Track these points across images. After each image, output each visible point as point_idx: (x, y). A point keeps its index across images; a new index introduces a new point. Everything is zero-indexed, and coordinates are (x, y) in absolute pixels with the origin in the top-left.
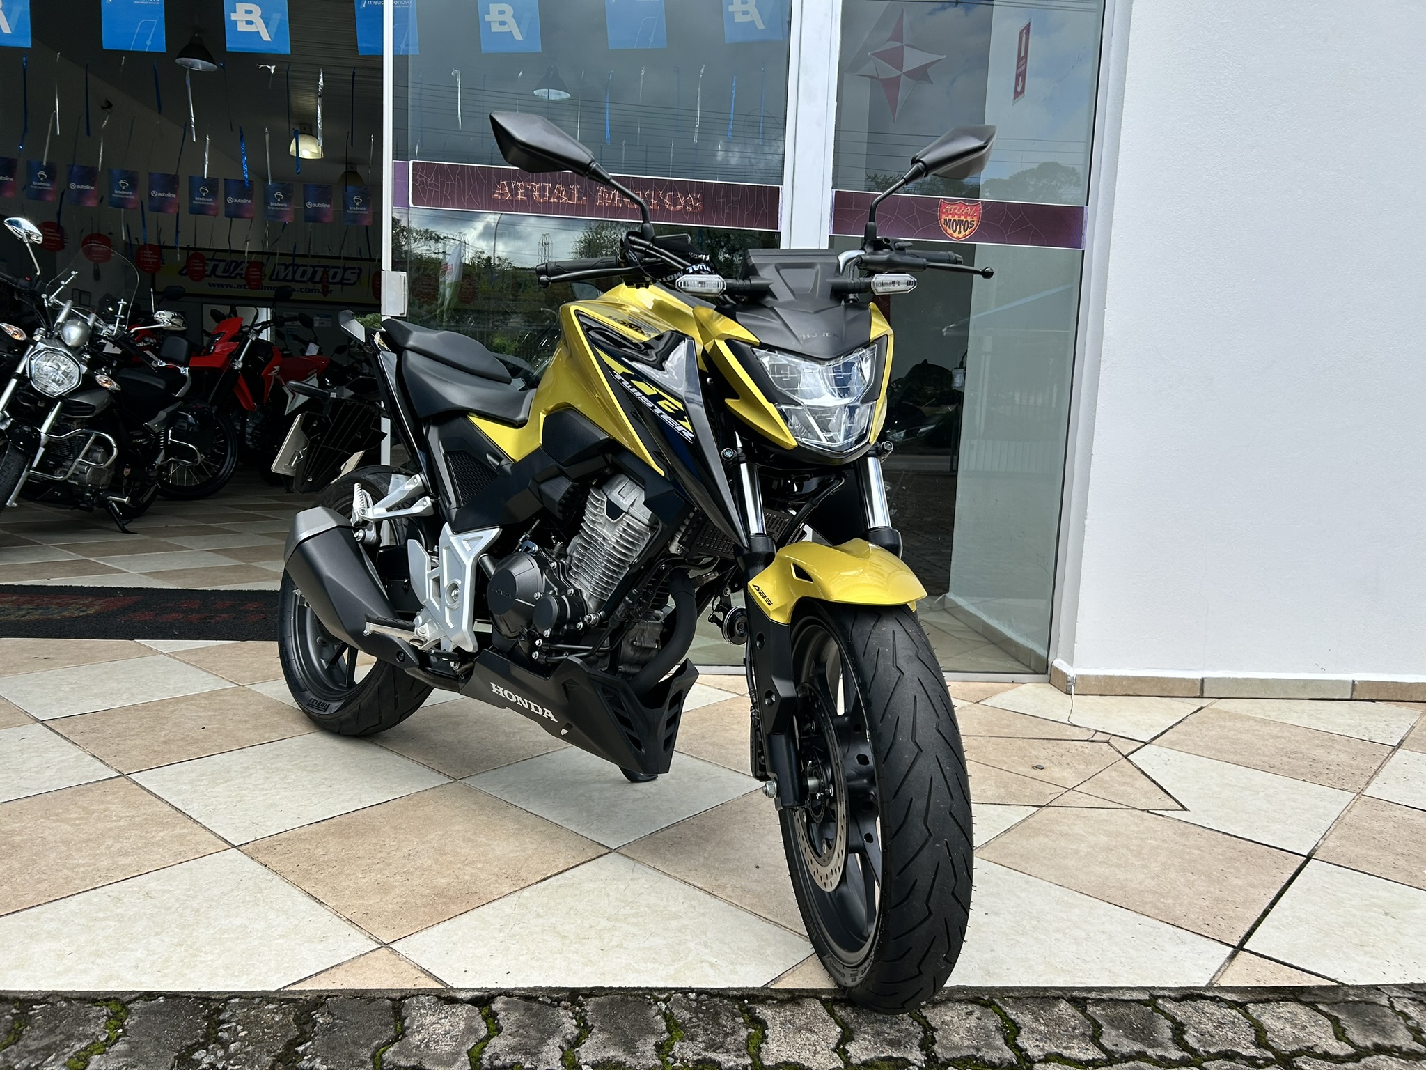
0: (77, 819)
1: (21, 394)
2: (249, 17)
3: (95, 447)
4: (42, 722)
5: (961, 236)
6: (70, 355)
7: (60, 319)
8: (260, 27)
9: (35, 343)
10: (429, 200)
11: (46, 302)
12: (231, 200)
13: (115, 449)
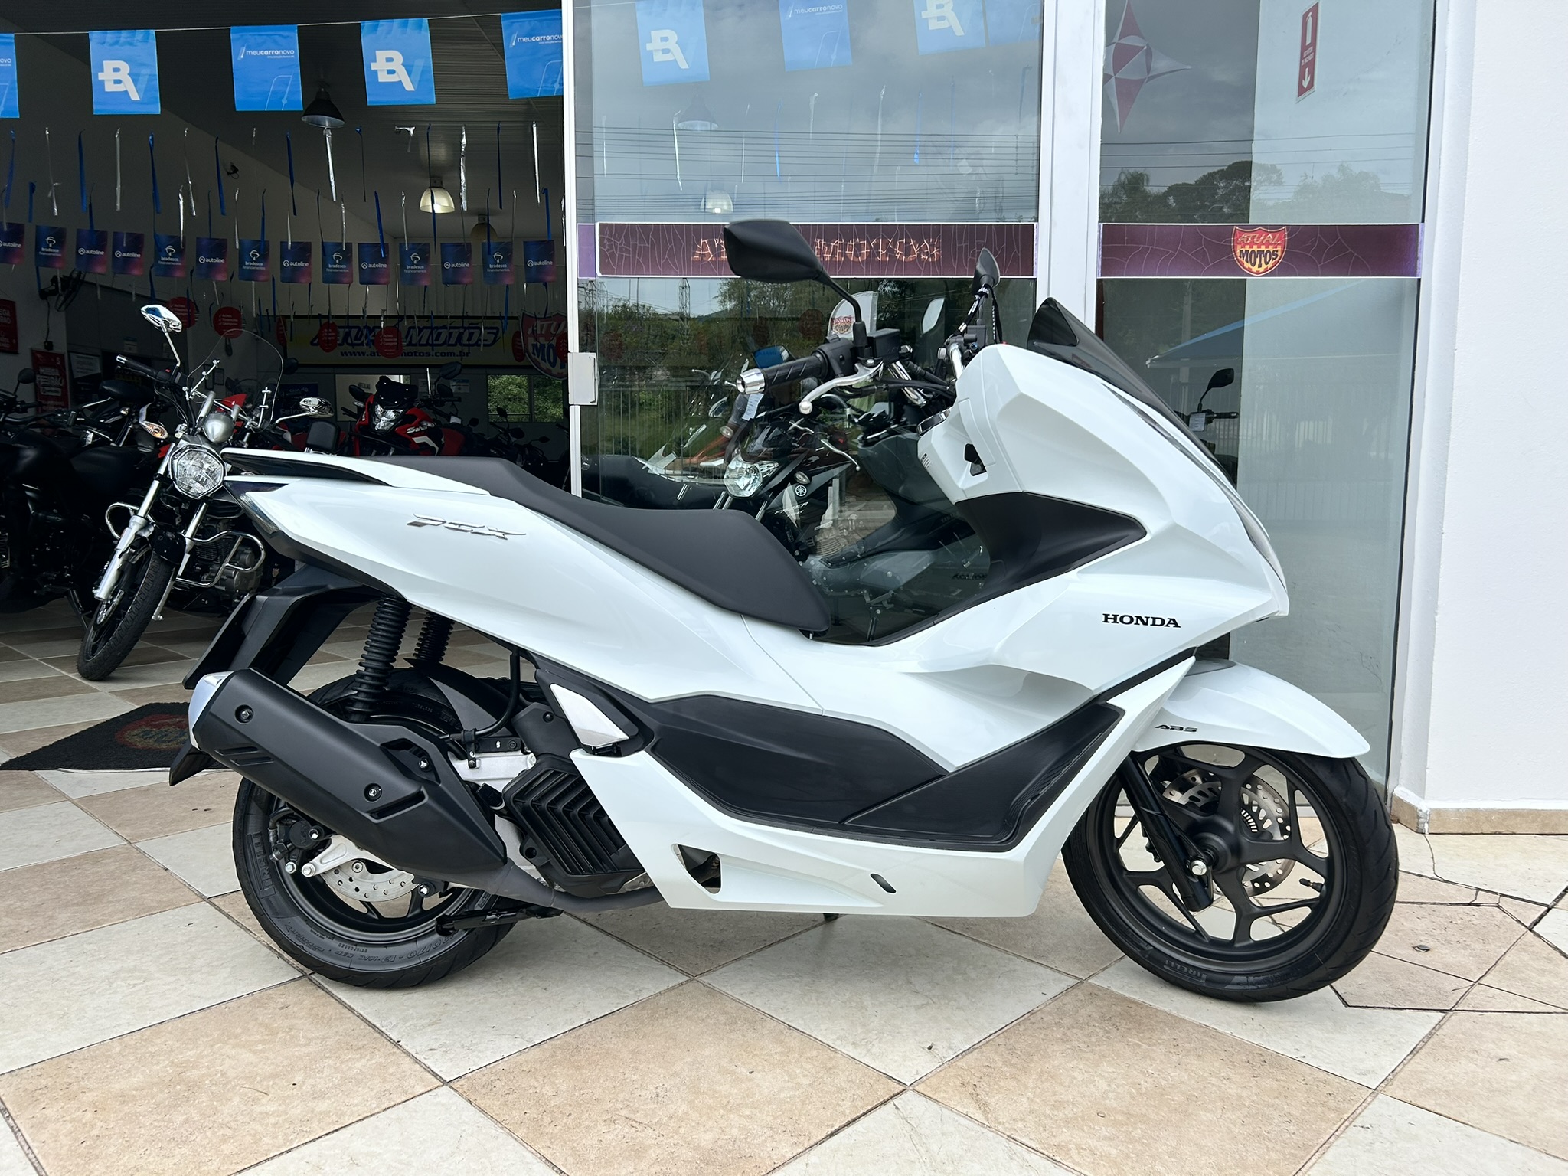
0: (260, 1042)
1: (164, 496)
2: (390, 66)
3: (242, 549)
4: (208, 900)
5: (1261, 270)
6: (214, 452)
7: (203, 414)
8: (402, 76)
9: (177, 441)
10: (619, 267)
11: (187, 395)
12: (365, 266)
13: (263, 552)
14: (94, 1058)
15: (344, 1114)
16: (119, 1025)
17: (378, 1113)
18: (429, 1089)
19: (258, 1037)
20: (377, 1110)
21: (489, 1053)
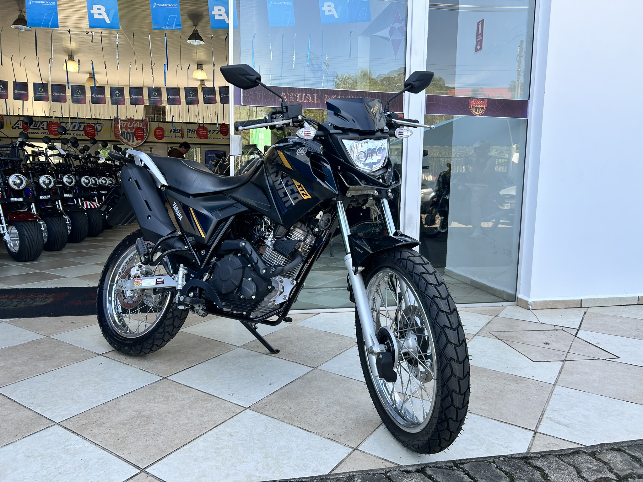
2: (99, 11)
4: (102, 355)
5: (479, 114)
8: (105, 16)
10: (251, 103)
12: (55, 94)
14: (99, 412)
15: (215, 421)
16: (100, 400)
17: (228, 420)
18: (242, 410)
19: (162, 400)
20: (227, 419)
21: (256, 398)
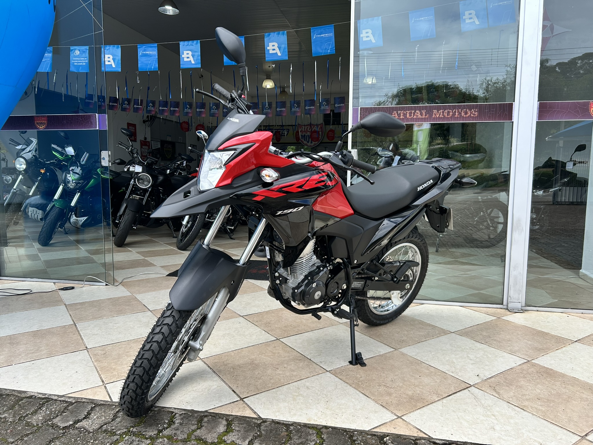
4: (242, 316)
8: (277, 51)
15: (301, 376)
16: (231, 348)
17: (311, 377)
18: (324, 372)
21: (338, 364)
